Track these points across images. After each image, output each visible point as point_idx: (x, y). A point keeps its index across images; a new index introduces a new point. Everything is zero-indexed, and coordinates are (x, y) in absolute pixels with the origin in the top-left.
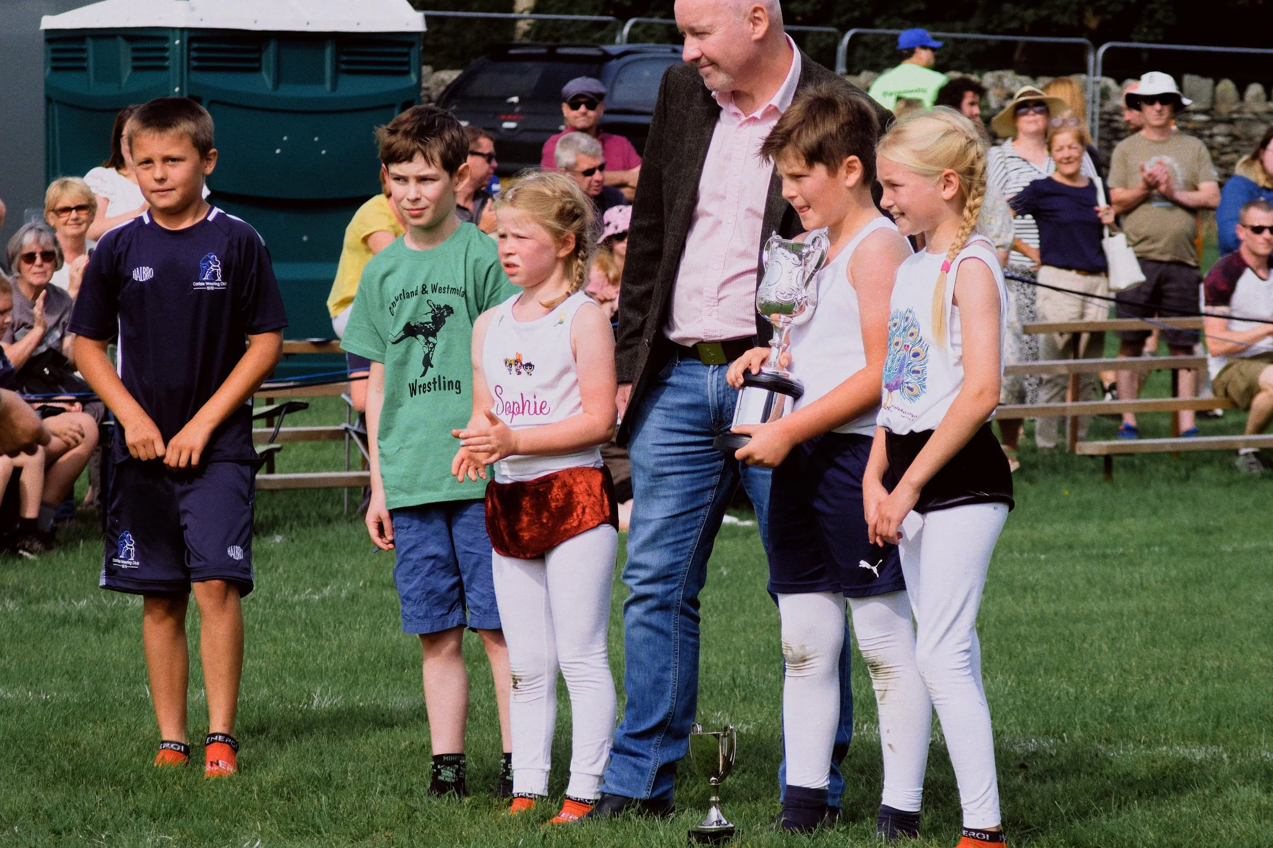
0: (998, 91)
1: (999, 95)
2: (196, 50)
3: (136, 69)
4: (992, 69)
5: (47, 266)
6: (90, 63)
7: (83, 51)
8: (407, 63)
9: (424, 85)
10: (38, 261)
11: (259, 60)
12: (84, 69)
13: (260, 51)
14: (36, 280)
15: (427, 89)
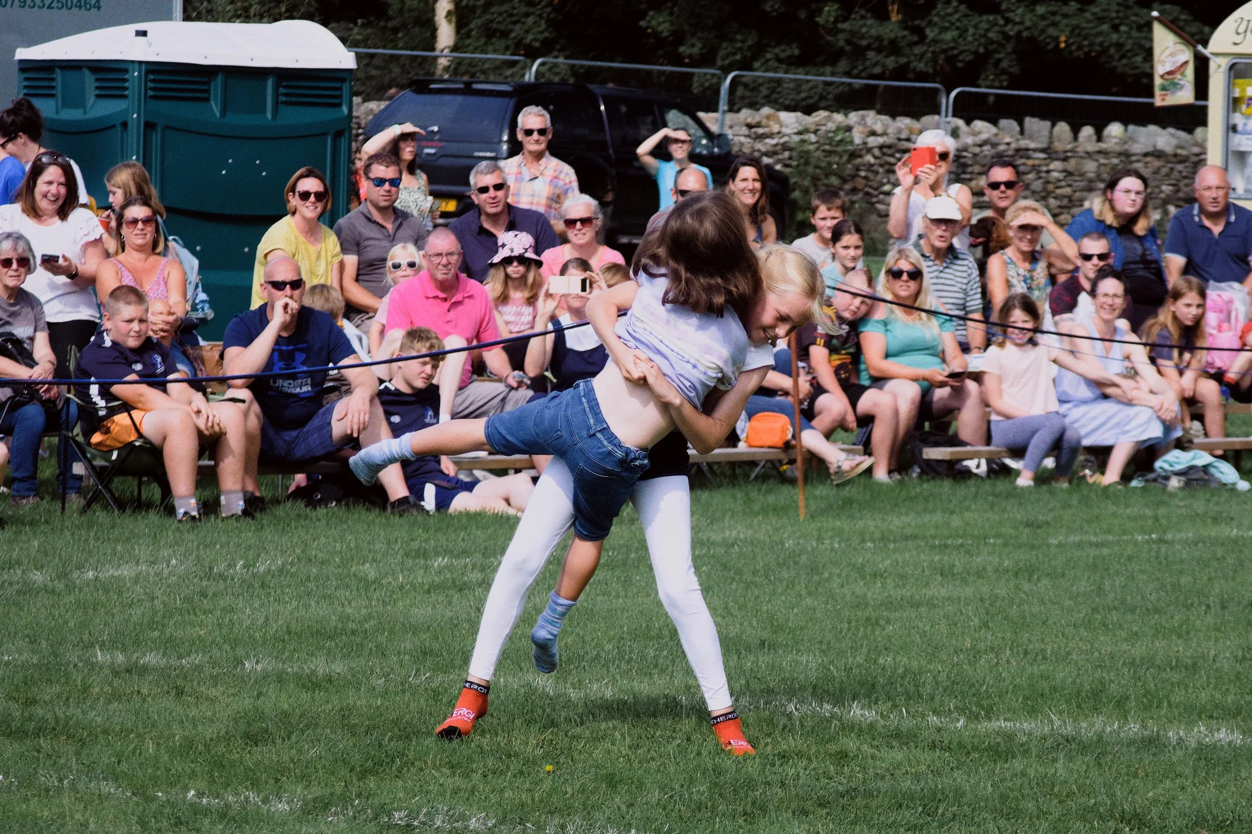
0: (861, 128)
1: (862, 132)
2: (152, 81)
3: (98, 96)
4: (856, 110)
5: (22, 270)
6: (58, 91)
7: (53, 79)
8: (340, 97)
9: (355, 114)
10: (15, 266)
11: (207, 91)
12: (53, 96)
13: (208, 83)
14: (11, 283)
15: (358, 117)
